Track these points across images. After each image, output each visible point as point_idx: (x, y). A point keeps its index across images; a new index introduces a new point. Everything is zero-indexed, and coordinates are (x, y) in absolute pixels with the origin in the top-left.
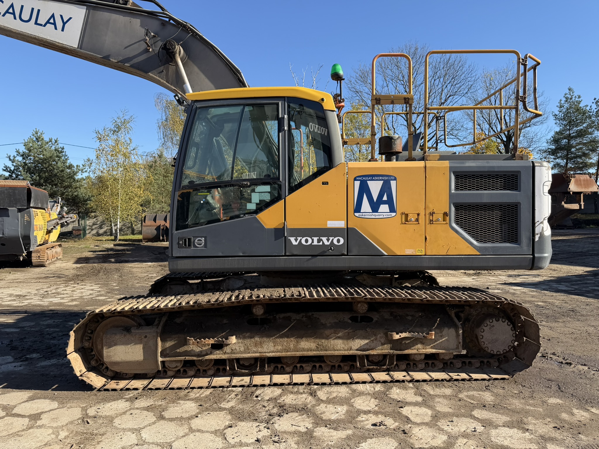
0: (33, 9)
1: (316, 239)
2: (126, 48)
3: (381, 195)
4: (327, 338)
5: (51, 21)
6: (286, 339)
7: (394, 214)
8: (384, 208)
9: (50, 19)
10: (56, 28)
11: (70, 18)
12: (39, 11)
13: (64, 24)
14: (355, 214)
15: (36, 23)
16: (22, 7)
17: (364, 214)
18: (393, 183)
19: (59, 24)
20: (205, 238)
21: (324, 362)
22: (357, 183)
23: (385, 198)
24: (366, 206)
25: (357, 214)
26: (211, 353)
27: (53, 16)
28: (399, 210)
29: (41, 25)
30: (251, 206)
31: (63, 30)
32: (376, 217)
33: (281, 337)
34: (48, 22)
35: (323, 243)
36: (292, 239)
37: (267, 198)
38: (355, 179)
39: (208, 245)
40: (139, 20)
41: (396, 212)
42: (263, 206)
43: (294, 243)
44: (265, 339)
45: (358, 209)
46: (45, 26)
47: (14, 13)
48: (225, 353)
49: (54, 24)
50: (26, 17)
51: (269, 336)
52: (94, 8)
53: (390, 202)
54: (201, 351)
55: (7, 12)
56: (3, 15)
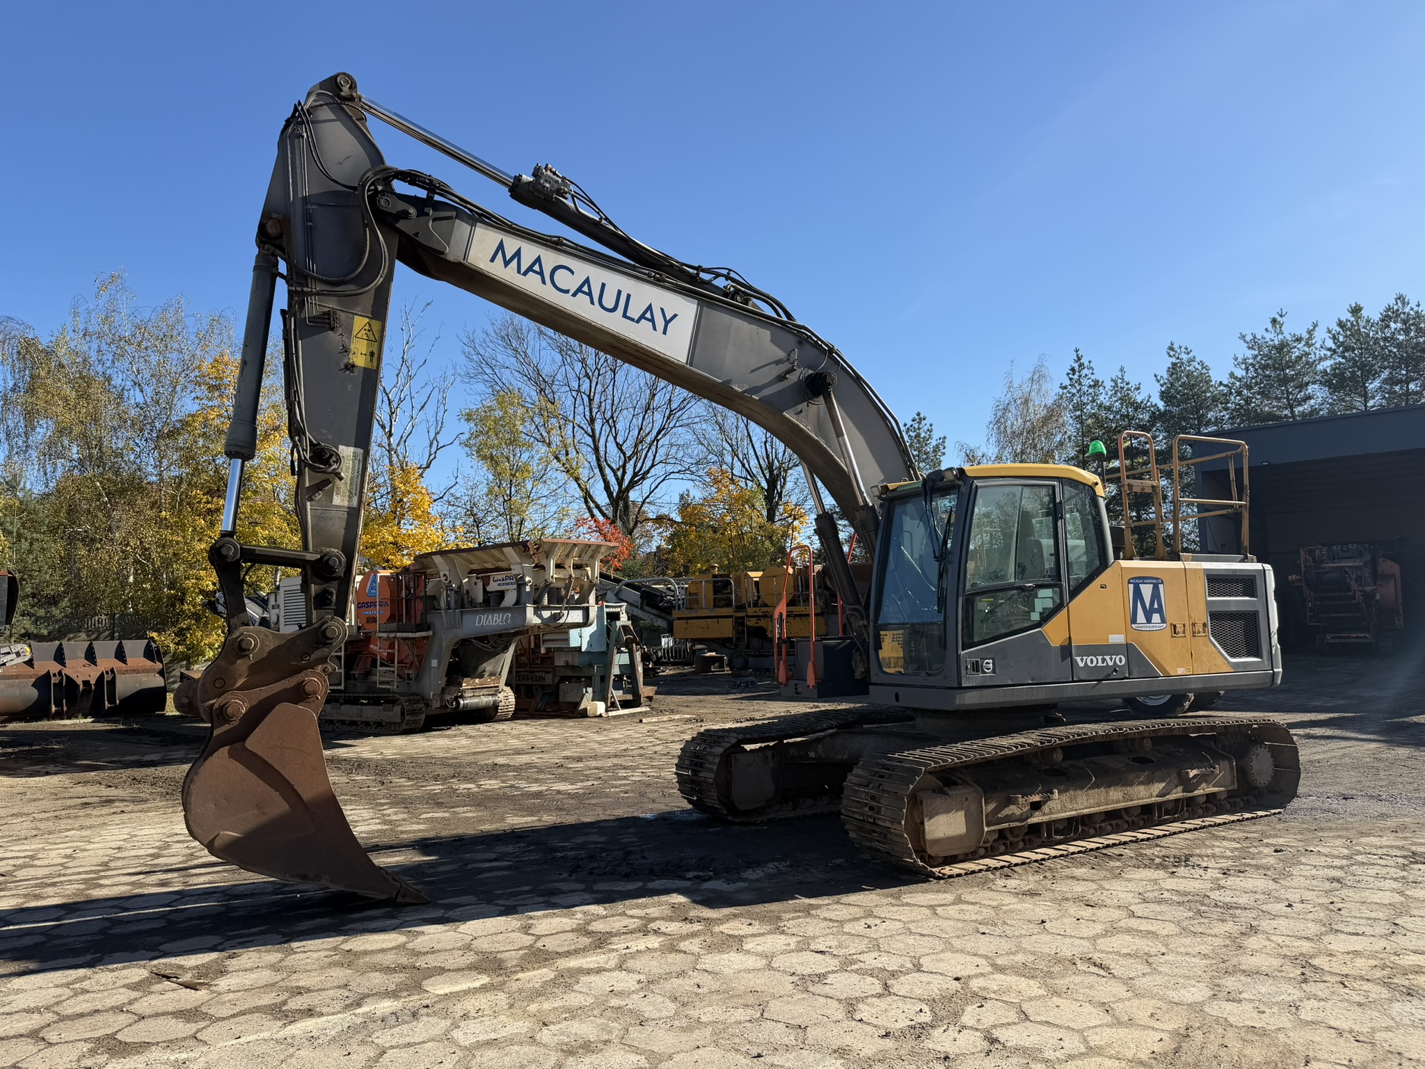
0: (619, 292)
1: (1100, 658)
2: (753, 371)
3: (1152, 603)
4: (1131, 785)
5: (647, 315)
6: (1096, 790)
7: (1164, 625)
8: (1156, 618)
9: (645, 312)
10: (655, 328)
11: (675, 316)
12: (629, 296)
13: (667, 322)
15: (625, 316)
16: (603, 285)
17: (1139, 625)
18: (1161, 586)
19: (660, 323)
20: (993, 659)
22: (1131, 586)
23: (1156, 606)
25: (1134, 626)
26: (1031, 816)
27: (650, 308)
28: (1169, 622)
29: (632, 320)
30: (1035, 617)
31: (665, 332)
32: (1151, 629)
33: (1092, 788)
34: (642, 317)
35: (1107, 663)
36: (1078, 659)
37: (1049, 604)
38: (1129, 583)
39: (997, 671)
40: (768, 333)
41: (1166, 623)
42: (1047, 616)
43: (1081, 665)
44: (1079, 792)
45: (1134, 620)
46: (638, 321)
47: (590, 294)
48: (1044, 814)
49: (652, 320)
50: (609, 301)
51: (1082, 788)
52: (711, 306)
53: (1160, 610)
54: (1022, 814)
55: (579, 290)
56: (574, 295)
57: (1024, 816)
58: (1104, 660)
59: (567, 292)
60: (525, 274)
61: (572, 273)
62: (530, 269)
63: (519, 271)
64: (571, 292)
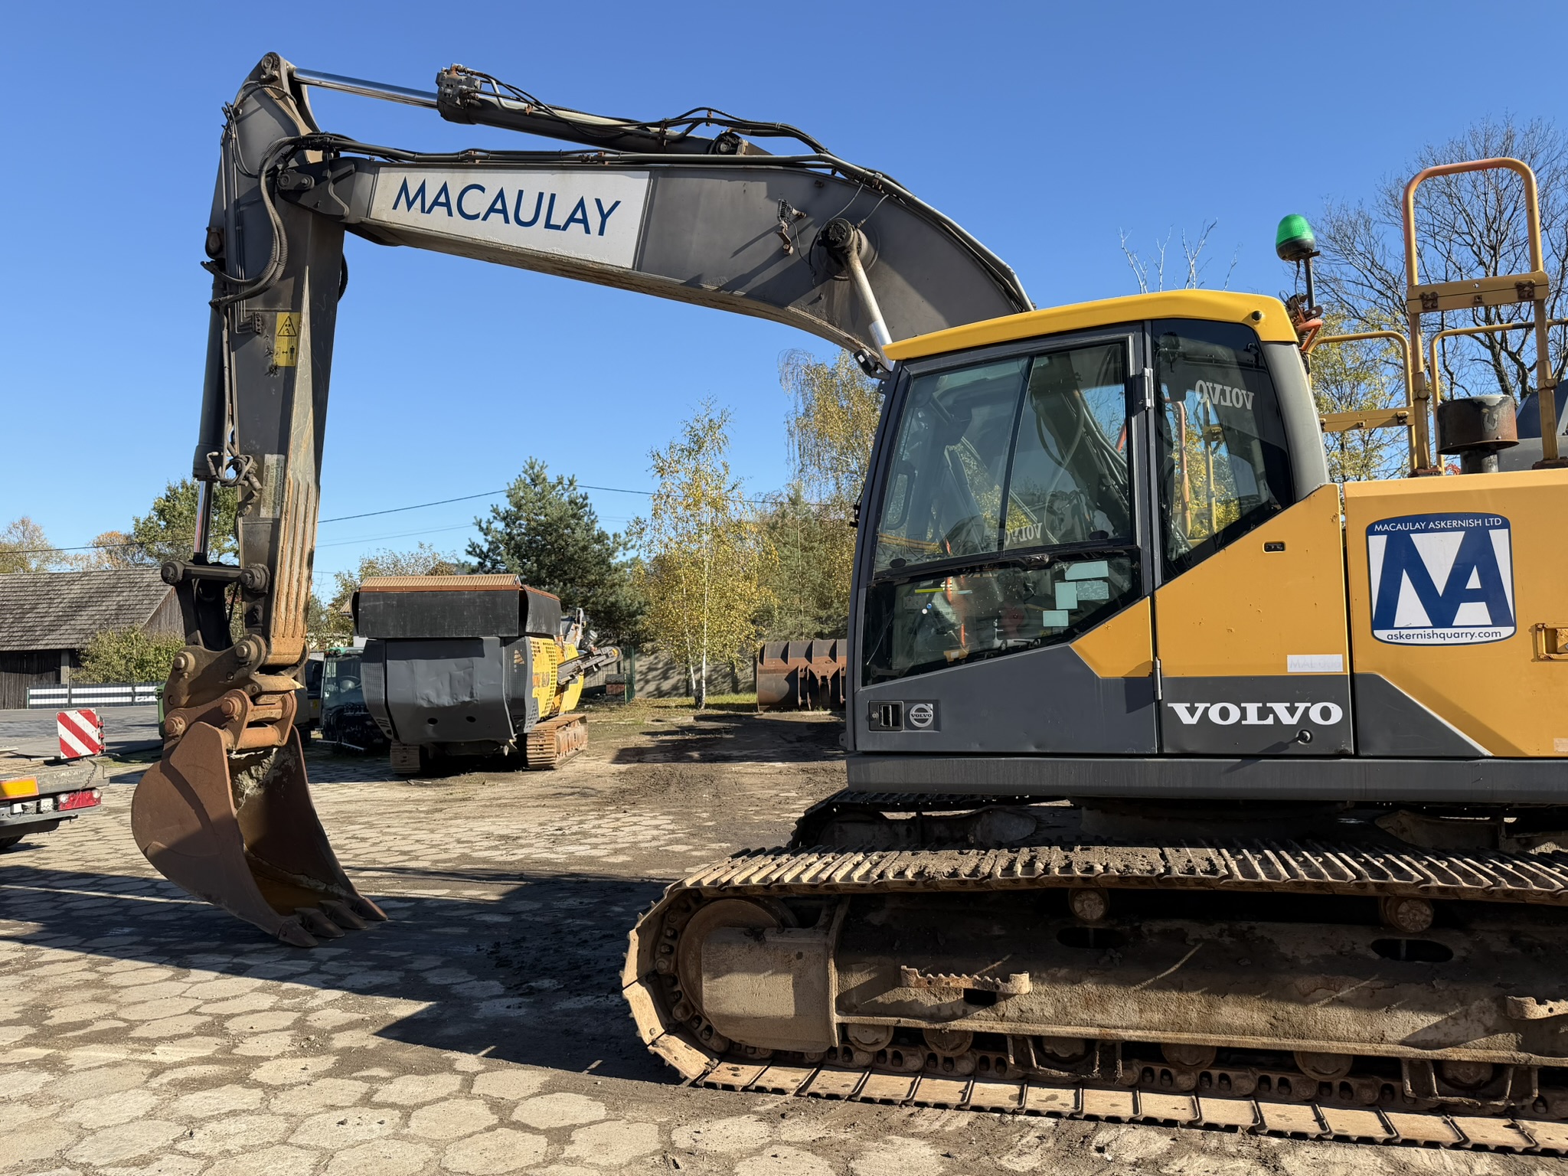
0: (541, 195)
1: (1252, 709)
2: (736, 253)
3: (1458, 575)
4: (1304, 999)
5: (578, 216)
7: (1507, 631)
8: (1471, 613)
9: (575, 212)
10: (587, 231)
11: (617, 203)
12: (553, 196)
13: (604, 217)
14: (1377, 633)
15: (548, 225)
16: (521, 193)
17: (1404, 632)
18: (1499, 539)
19: (594, 219)
20: (936, 704)
21: (1295, 1069)
22: (1377, 543)
23: (1474, 582)
24: (1410, 608)
25: (1382, 634)
26: (964, 1015)
27: (581, 204)
28: (1526, 619)
29: (557, 227)
30: (1056, 619)
31: (601, 233)
32: (1448, 641)
34: (572, 219)
35: (1276, 718)
36: (1181, 709)
37: (1100, 593)
38: (1371, 531)
39: (944, 723)
40: (764, 184)
41: (1514, 624)
42: (1088, 617)
43: (1186, 719)
44: (1113, 989)
45: (1385, 616)
46: (565, 228)
47: (504, 211)
48: (1003, 1018)
49: (584, 221)
50: (526, 215)
51: (1125, 982)
52: (667, 173)
53: (1492, 594)
54: (939, 1008)
55: (492, 209)
56: (485, 218)
57: (947, 1012)
58: (1263, 713)
59: (476, 216)
60: (429, 211)
61: (482, 189)
62: (436, 203)
63: (423, 211)
64: (481, 216)
